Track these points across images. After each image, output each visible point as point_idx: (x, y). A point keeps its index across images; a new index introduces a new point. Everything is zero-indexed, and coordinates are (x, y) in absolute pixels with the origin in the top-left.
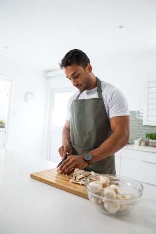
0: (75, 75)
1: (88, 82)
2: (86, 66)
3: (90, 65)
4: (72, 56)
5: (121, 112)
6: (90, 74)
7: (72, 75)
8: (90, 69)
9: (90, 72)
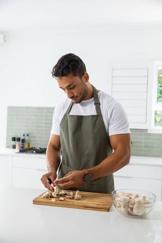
0: (71, 87)
1: (84, 93)
2: (83, 75)
3: (87, 74)
4: (68, 65)
5: (122, 129)
6: (86, 83)
7: (68, 86)
8: (87, 78)
9: (86, 82)
